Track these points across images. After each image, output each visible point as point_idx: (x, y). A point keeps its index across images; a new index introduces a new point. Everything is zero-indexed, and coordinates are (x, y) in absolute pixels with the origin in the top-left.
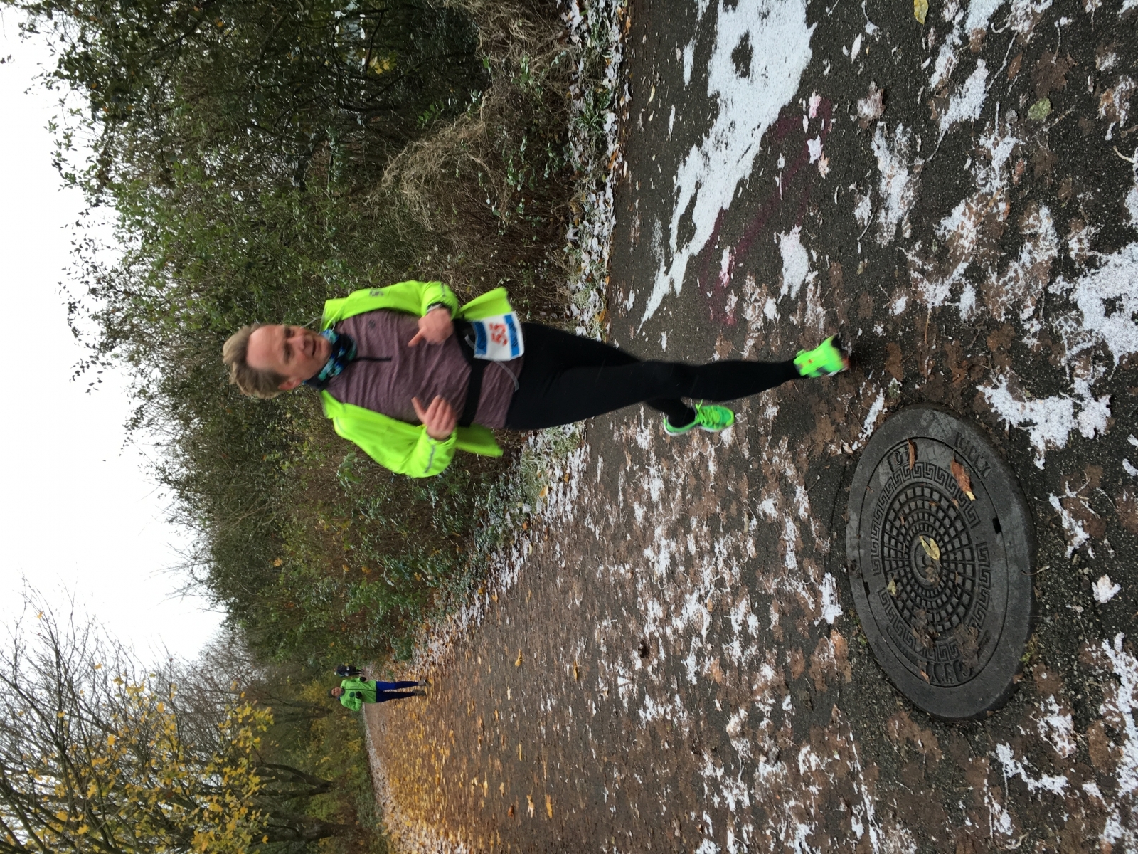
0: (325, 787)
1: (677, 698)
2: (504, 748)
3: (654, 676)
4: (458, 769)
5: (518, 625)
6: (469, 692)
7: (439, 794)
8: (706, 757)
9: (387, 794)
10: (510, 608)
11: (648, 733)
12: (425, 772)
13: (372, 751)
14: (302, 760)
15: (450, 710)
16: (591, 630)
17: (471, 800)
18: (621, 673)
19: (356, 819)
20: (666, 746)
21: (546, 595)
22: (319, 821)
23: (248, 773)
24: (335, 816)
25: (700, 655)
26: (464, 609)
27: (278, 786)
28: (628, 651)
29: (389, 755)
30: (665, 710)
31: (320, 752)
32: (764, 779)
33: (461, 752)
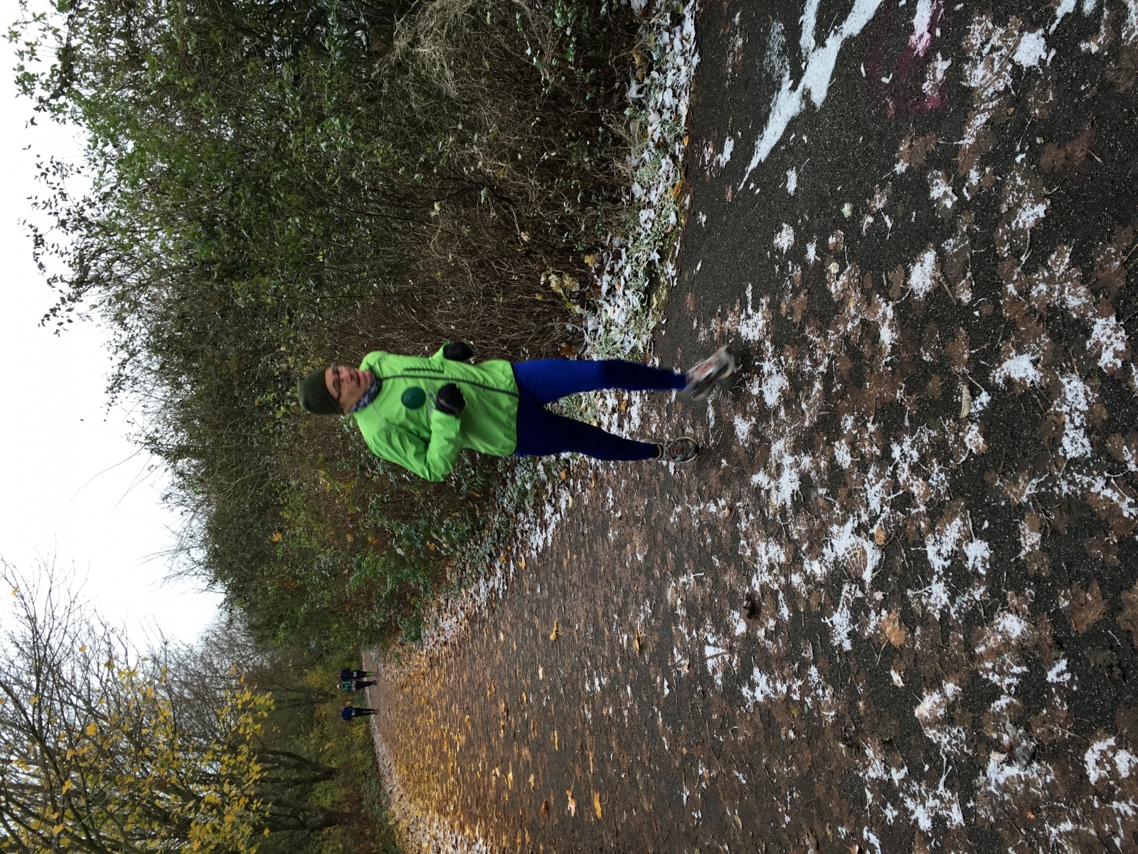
0: (330, 774)
1: (813, 671)
2: (533, 735)
3: (769, 643)
4: (475, 757)
5: (552, 593)
6: (488, 672)
7: (453, 784)
8: (869, 752)
9: (394, 781)
10: (542, 574)
11: (757, 719)
12: (437, 759)
13: (377, 737)
14: (306, 746)
15: (466, 693)
16: (661, 591)
17: (492, 792)
18: (711, 641)
19: (362, 807)
20: (791, 734)
21: (592, 554)
22: (323, 810)
23: (249, 760)
24: (339, 803)
25: (859, 610)
26: (482, 581)
27: (280, 773)
28: (722, 611)
29: (395, 742)
30: (789, 688)
31: (324, 738)
32: (998, 786)
33: (480, 739)
